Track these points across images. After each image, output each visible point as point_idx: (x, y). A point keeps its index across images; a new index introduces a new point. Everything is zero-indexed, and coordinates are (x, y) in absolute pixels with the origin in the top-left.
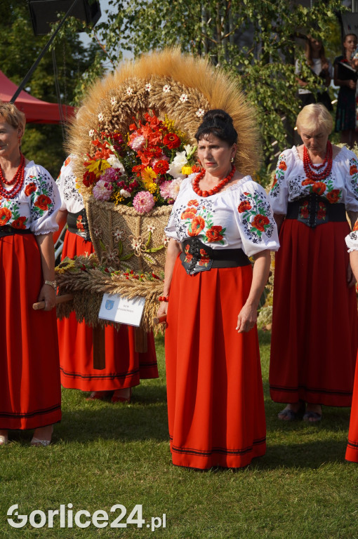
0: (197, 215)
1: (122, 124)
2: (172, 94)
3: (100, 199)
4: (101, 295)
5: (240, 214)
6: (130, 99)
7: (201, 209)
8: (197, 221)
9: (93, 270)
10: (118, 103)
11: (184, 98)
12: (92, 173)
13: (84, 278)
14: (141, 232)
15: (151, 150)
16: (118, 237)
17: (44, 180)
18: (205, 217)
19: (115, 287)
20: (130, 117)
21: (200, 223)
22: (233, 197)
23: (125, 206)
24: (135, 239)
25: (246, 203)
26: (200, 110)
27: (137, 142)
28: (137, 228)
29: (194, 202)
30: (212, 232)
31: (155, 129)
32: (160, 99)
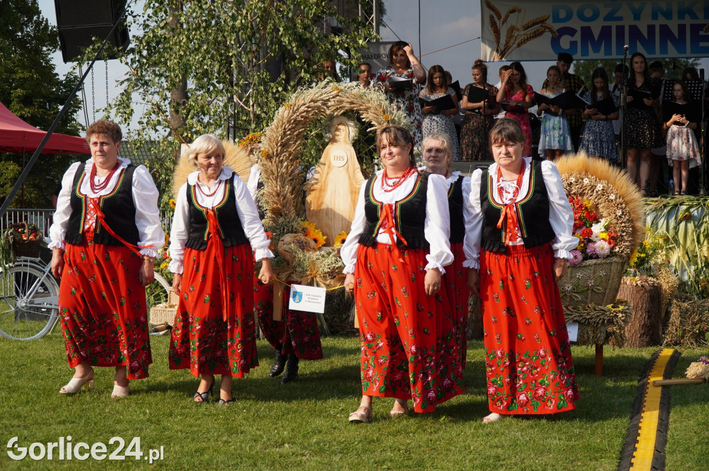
2: (591, 184)
11: (600, 187)
14: (571, 278)
26: (612, 195)
31: (578, 208)
32: (581, 188)
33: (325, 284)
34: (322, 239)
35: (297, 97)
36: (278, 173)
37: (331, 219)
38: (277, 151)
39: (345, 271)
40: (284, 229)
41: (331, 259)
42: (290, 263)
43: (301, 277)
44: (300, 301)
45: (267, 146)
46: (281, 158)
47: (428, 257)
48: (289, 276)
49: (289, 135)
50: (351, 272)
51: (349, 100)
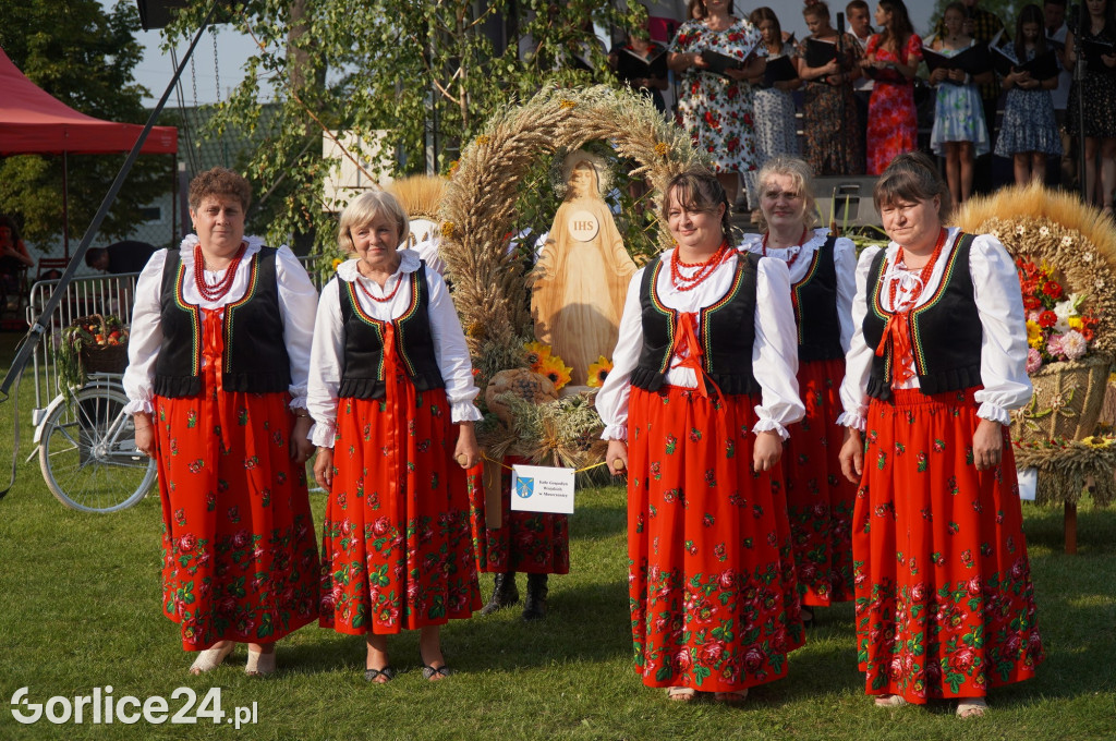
2: (1053, 236)
11: (1067, 241)
26: (1087, 254)
31: (1032, 277)
32: (1035, 244)
33: (573, 459)
34: (565, 373)
35: (497, 124)
36: (475, 262)
37: (579, 335)
38: (469, 223)
39: (605, 436)
40: (494, 362)
41: (581, 414)
42: (509, 424)
43: (531, 449)
44: (530, 494)
45: (451, 216)
46: (478, 236)
47: (758, 408)
48: (509, 448)
49: (489, 192)
50: (618, 438)
51: (591, 123)
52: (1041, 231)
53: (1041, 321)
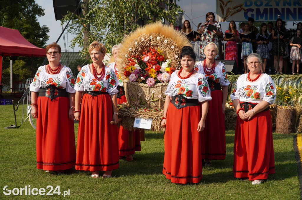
0: (181, 86)
1: (139, 52)
2: (161, 40)
3: (132, 81)
4: (134, 118)
5: (199, 86)
6: (143, 42)
7: (183, 84)
8: (182, 88)
9: (131, 108)
10: (138, 44)
11: (166, 41)
12: (128, 71)
13: (127, 112)
14: (149, 93)
15: (153, 62)
16: (140, 96)
17: (113, 73)
18: (185, 87)
19: (140, 115)
20: (143, 50)
21: (183, 89)
22: (195, 79)
23: (142, 84)
24: (147, 96)
25: (200, 82)
26: (173, 46)
27: (146, 59)
28: (148, 92)
29: (180, 81)
30: (188, 93)
31: (154, 54)
32: (156, 42)
52: (157, 38)
53: (156, 69)
